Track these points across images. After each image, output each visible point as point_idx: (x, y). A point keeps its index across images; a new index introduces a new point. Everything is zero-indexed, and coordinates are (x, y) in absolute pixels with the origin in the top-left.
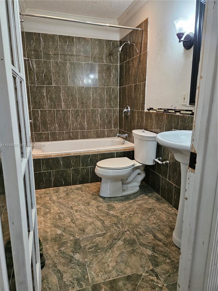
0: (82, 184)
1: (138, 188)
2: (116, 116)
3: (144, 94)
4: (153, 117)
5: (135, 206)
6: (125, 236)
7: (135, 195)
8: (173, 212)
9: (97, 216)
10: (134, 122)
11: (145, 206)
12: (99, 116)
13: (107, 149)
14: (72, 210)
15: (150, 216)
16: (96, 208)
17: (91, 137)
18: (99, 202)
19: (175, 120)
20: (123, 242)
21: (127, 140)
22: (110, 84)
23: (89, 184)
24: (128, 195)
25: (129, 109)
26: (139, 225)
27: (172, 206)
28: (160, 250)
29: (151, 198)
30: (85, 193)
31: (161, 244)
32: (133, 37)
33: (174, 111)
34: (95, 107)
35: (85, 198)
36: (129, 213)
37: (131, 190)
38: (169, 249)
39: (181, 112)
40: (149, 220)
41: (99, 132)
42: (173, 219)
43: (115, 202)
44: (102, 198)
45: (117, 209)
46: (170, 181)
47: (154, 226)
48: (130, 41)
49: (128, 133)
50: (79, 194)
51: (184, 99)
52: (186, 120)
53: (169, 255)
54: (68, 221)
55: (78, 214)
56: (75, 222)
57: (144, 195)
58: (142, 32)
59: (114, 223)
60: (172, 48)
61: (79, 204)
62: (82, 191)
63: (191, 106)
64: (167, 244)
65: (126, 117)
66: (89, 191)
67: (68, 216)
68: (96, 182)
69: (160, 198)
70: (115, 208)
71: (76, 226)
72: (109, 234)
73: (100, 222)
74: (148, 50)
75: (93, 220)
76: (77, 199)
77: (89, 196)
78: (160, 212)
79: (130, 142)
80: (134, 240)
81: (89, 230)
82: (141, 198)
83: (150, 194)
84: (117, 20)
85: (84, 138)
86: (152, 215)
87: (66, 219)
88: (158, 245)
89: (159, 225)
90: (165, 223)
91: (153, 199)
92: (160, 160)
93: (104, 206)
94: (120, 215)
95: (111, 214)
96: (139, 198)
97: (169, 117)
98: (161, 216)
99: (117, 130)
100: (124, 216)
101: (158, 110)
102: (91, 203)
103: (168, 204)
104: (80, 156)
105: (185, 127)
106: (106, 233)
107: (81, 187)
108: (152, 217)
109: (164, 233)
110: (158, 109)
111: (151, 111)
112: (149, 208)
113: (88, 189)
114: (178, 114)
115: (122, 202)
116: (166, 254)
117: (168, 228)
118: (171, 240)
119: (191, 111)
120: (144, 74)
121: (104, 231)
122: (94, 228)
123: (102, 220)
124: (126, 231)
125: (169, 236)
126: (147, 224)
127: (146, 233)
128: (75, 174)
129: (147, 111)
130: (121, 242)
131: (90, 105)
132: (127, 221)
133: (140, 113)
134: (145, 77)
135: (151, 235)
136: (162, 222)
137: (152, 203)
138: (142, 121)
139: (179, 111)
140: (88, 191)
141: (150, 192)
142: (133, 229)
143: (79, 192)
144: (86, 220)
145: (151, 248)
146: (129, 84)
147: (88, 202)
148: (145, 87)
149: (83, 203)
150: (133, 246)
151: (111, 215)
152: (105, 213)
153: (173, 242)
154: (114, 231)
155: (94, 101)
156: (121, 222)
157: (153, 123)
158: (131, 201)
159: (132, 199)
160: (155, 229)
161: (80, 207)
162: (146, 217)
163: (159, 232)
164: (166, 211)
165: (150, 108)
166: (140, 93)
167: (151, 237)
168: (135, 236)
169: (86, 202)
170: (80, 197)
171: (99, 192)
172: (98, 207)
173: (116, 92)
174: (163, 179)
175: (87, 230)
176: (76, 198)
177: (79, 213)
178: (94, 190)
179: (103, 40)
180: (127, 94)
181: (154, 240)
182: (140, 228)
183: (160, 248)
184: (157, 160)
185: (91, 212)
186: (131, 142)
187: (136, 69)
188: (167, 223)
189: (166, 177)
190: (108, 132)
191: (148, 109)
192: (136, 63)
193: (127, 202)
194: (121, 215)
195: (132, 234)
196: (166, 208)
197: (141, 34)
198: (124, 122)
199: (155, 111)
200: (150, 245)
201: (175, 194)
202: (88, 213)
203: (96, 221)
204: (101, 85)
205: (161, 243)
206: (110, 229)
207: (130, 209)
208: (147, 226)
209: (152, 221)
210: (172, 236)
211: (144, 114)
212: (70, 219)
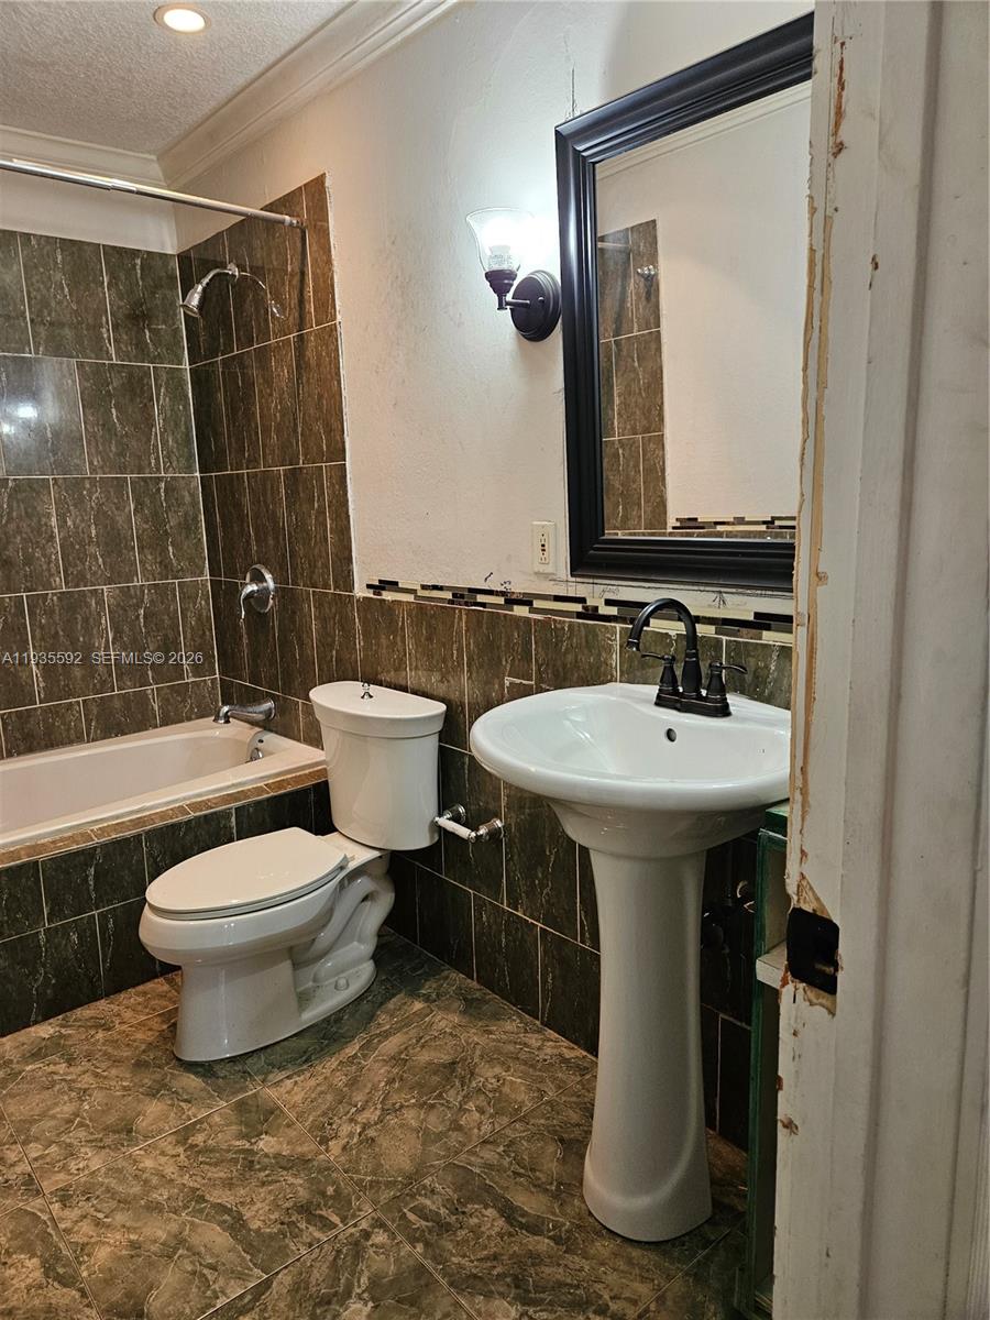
0: (60, 1017)
1: (367, 969)
2: (200, 615)
3: (343, 515)
4: (403, 623)
5: (378, 1072)
6: (368, 1267)
7: (362, 1010)
8: (549, 1051)
9: (194, 1190)
10: (301, 645)
11: (424, 1057)
12: (106, 621)
13: (185, 799)
14: (39, 1201)
15: (461, 1106)
16: (178, 1142)
17: (73, 737)
18: (185, 1101)
19: (509, 638)
20: (371, 1304)
21: (271, 731)
22: (153, 461)
23: (102, 1004)
24: (327, 1020)
25: (271, 583)
26: (424, 1176)
27: (538, 1023)
28: (548, 1281)
29: (439, 1008)
30: (87, 1065)
31: (543, 1244)
32: (251, 249)
33: (501, 600)
34: (81, 579)
35: (98, 1096)
36: (356, 1123)
37: (336, 987)
38: (587, 1259)
39: (537, 604)
40: (459, 1128)
41: (117, 704)
42: (560, 1088)
43: (271, 1077)
44: (196, 1074)
45: (292, 1116)
46: (517, 910)
47: (489, 1154)
48: (238, 266)
49: (273, 697)
50: (53, 1084)
51: (544, 550)
52: (562, 642)
53: (591, 1291)
54: (29, 1281)
55: (76, 1213)
56: (70, 1271)
57: (402, 995)
58: (300, 235)
59: (295, 1205)
60: (459, 326)
61: (70, 1145)
62: (70, 1061)
63: (579, 580)
64: (568, 1239)
65: (258, 619)
66: (110, 1050)
67: (21, 1249)
68: (143, 982)
69: (478, 995)
70: (278, 1112)
71: (84, 1294)
72: (284, 1280)
73: (221, 1223)
74: (339, 317)
75: (174, 1227)
76: (53, 1117)
77: (120, 1078)
78: (498, 1070)
79: (294, 739)
80: (420, 1270)
81: (167, 1295)
82: (392, 1016)
83: (428, 983)
84: (154, 157)
85: (30, 750)
86: (467, 1097)
87: (13, 1271)
88: (536, 1258)
89: (512, 1143)
90: (532, 1121)
91: (447, 1009)
92: (456, 819)
93: (217, 1119)
94: (313, 1147)
95: (266, 1155)
96: (383, 1020)
97: (479, 623)
98: (506, 1089)
99: (212, 683)
100: (335, 1146)
101: (421, 593)
102: (142, 1124)
103: (520, 1016)
104: (36, 863)
105: (561, 669)
106: (267, 1284)
107: (61, 1036)
108: (471, 1105)
109: (544, 1180)
110: (424, 587)
111: (388, 596)
112: (444, 1066)
113: (100, 1035)
114: (521, 611)
115: (305, 1067)
116: (578, 1292)
117: (551, 1148)
118: (583, 1206)
119: (582, 600)
120: (335, 425)
121: (257, 1271)
122: (194, 1273)
123: (225, 1209)
124: (367, 1235)
125: (569, 1187)
126: (457, 1153)
127: (464, 1209)
128: (14, 969)
129: (369, 594)
130: (359, 1305)
131: (53, 570)
132: (357, 1172)
133: (329, 603)
134: (338, 438)
135: (490, 1212)
136: (520, 1120)
137: (451, 1034)
138: (349, 635)
139: (526, 601)
140: (105, 1054)
141: (427, 976)
142: (400, 1211)
143: (52, 1068)
144: (132, 1237)
145: (508, 1285)
146: (253, 462)
147: (122, 1119)
148: (346, 487)
149: (92, 1137)
150: (424, 1305)
151: (266, 1160)
152: (235, 1161)
153: (590, 1214)
154: (310, 1250)
155: (74, 550)
156: (330, 1190)
157: (405, 649)
158: (352, 1049)
159: (353, 1037)
160: (500, 1169)
161: (81, 1166)
162: (444, 1121)
163: (521, 1184)
164: (522, 1056)
165: (380, 581)
166: (321, 512)
167: (490, 1220)
168: (420, 1248)
169: (111, 1119)
170: (66, 1098)
171: (174, 1037)
172: (183, 1135)
173: (187, 499)
174: (481, 905)
175: (157, 1304)
176: (43, 1115)
177: (87, 1207)
178: (139, 1036)
179: (89, 244)
180: (248, 508)
181: (510, 1235)
182: (433, 1191)
183: (548, 1270)
184: (445, 822)
185: (155, 1180)
186: (299, 740)
187: (286, 395)
188: (542, 1121)
189: (497, 895)
190: (168, 700)
191: (369, 586)
192: (283, 372)
193: (333, 1063)
194: (321, 1143)
195: (399, 1238)
196: (515, 1043)
197: (295, 243)
198: (245, 641)
199: (410, 598)
200: (499, 1270)
201: (545, 967)
202: (136, 1189)
203: (192, 1223)
204: (102, 468)
205: (546, 1241)
206: (283, 1251)
207: (359, 1098)
208: (458, 1166)
209: (476, 1131)
210: (581, 1184)
211: (353, 606)
212: (35, 1260)
